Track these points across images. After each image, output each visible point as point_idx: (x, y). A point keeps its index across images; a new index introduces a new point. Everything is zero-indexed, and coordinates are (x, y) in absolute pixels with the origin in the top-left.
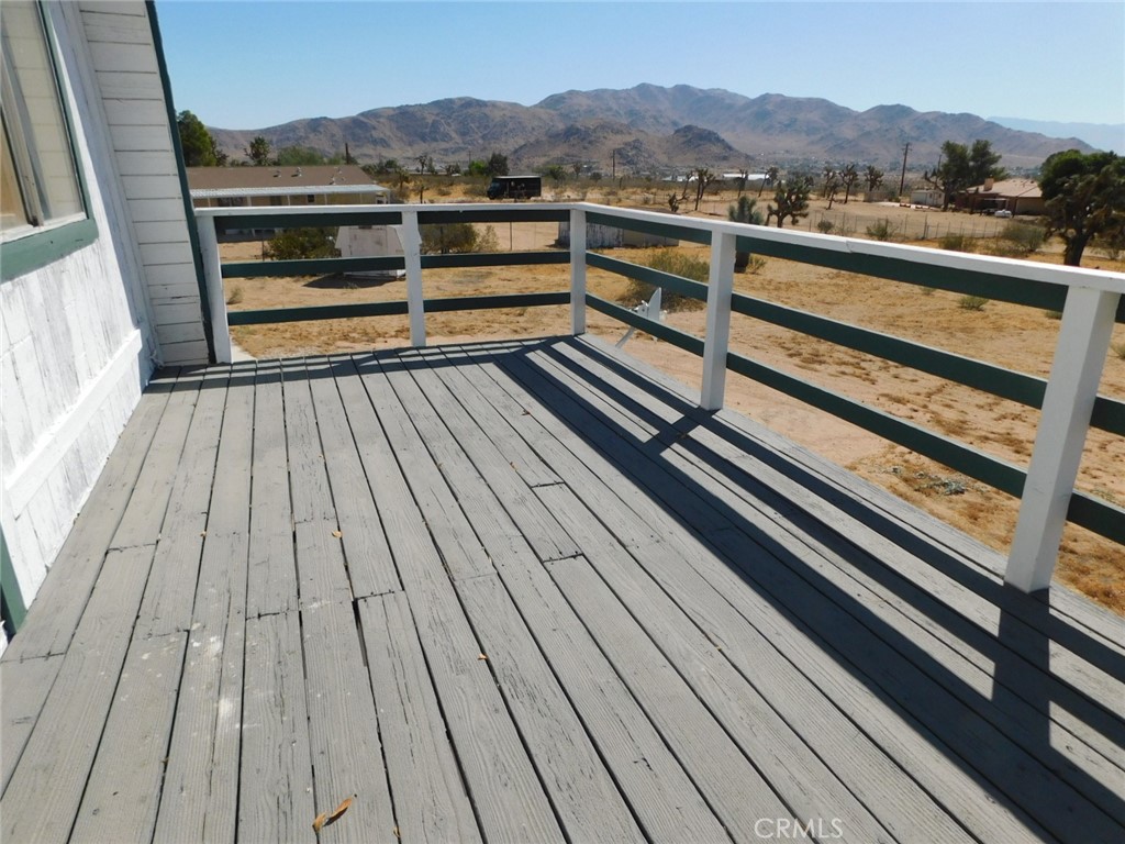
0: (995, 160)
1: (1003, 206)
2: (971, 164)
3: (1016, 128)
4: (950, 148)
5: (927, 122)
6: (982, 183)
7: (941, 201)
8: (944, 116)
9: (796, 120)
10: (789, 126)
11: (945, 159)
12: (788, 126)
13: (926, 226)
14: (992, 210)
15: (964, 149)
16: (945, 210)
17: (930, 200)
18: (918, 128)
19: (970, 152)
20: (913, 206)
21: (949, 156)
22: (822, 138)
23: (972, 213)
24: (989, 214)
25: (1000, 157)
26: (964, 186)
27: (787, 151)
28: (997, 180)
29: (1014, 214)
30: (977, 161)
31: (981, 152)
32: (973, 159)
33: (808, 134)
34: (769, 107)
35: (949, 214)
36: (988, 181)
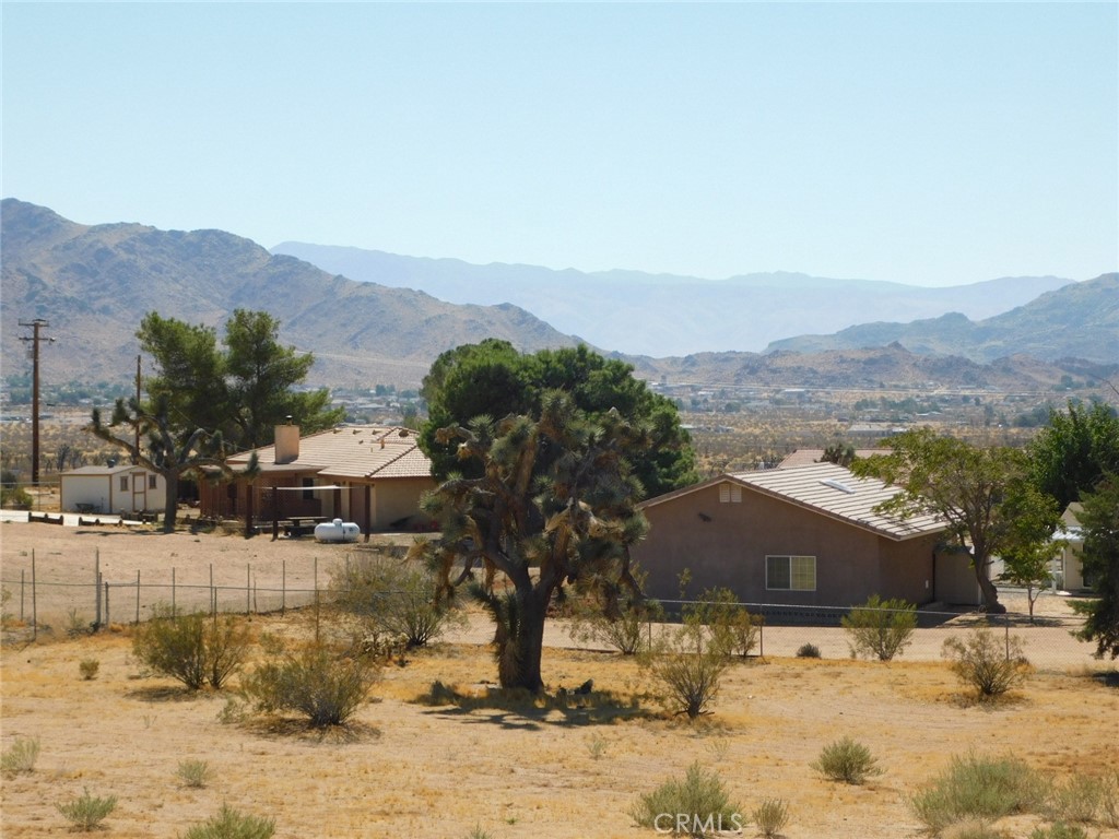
0: (295, 371)
1: (333, 507)
2: (231, 381)
3: (355, 276)
4: (163, 336)
5: (103, 254)
6: (269, 440)
7: (158, 498)
8: (153, 237)
11: (153, 369)
13: (101, 587)
14: (305, 522)
15: (205, 341)
16: (169, 527)
17: (122, 499)
18: (80, 270)
19: (221, 348)
20: (72, 520)
21: (166, 360)
23: (249, 533)
24: (299, 533)
25: (309, 360)
26: (212, 451)
28: (309, 429)
29: (367, 529)
30: (245, 375)
31: (253, 343)
32: (235, 367)
35: (181, 539)
36: (285, 433)
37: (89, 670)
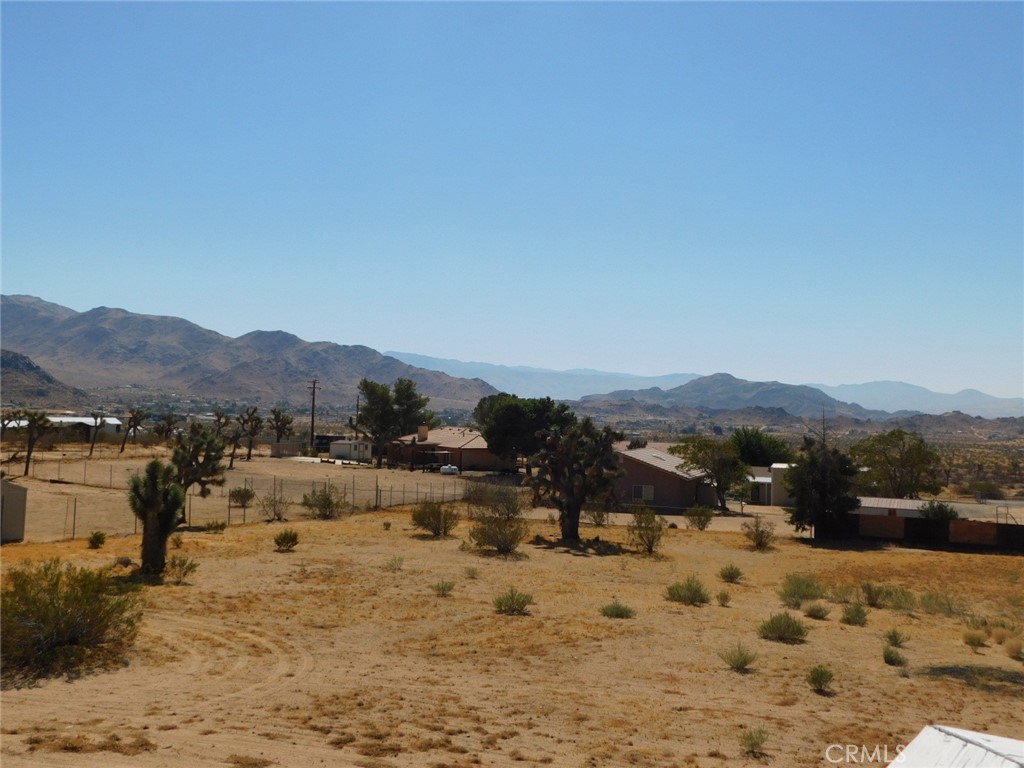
0: (422, 403)
1: (446, 460)
2: (396, 407)
4: (368, 388)
5: (316, 354)
6: (416, 431)
7: (368, 454)
8: (336, 347)
9: (146, 344)
10: (136, 352)
11: (363, 403)
12: (133, 351)
13: (378, 490)
14: (435, 465)
15: (385, 390)
16: (379, 466)
17: (355, 454)
18: (307, 360)
19: (392, 394)
20: (339, 462)
21: (369, 398)
22: (184, 369)
23: (412, 470)
24: (434, 470)
25: (427, 400)
26: (397, 435)
27: (135, 386)
28: (432, 427)
29: (461, 469)
30: (401, 404)
31: (406, 391)
32: (397, 401)
33: (164, 362)
34: (107, 326)
35: (385, 471)
36: (422, 429)
37: (387, 526)
